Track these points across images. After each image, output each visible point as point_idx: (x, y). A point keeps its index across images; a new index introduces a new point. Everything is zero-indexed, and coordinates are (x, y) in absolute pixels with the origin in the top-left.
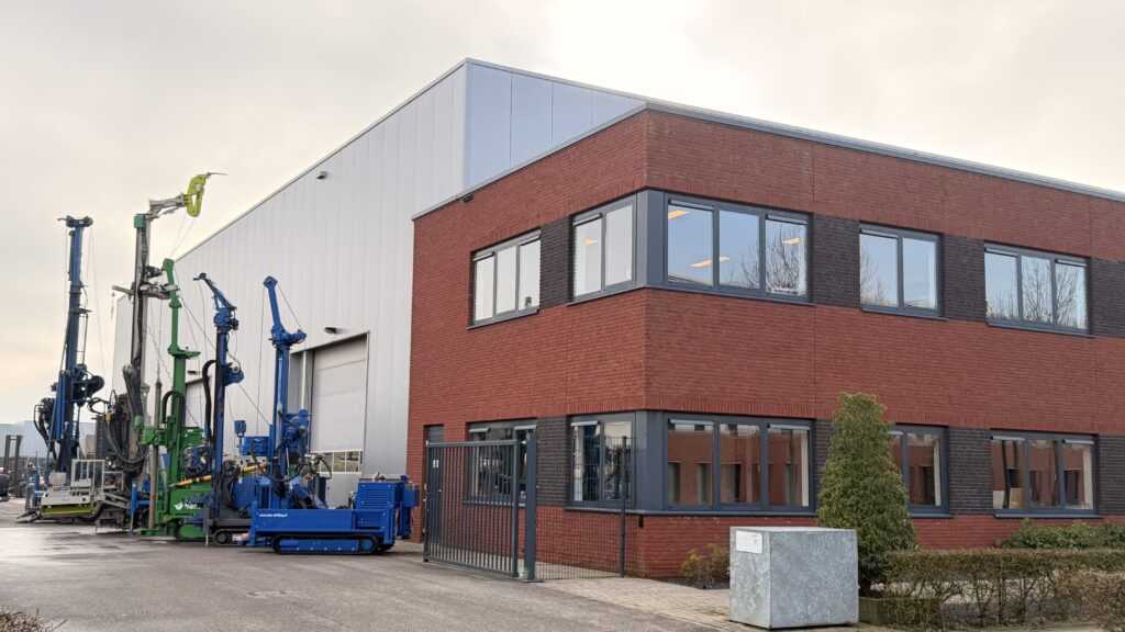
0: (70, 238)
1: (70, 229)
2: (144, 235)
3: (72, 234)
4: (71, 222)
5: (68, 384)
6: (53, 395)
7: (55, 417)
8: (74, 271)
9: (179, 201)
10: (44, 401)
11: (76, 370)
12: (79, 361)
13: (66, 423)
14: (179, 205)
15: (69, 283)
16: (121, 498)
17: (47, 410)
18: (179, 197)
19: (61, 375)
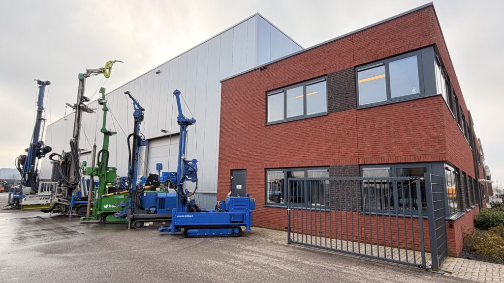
0: (39, 89)
1: (39, 85)
2: (83, 83)
3: (40, 87)
4: (40, 82)
5: (34, 149)
6: (26, 154)
7: (26, 163)
8: (40, 103)
9: (101, 70)
10: (21, 156)
11: (38, 144)
12: (40, 140)
13: (32, 166)
14: (101, 72)
15: (37, 107)
16: (66, 200)
17: (22, 160)
18: (101, 69)
19: (31, 145)
